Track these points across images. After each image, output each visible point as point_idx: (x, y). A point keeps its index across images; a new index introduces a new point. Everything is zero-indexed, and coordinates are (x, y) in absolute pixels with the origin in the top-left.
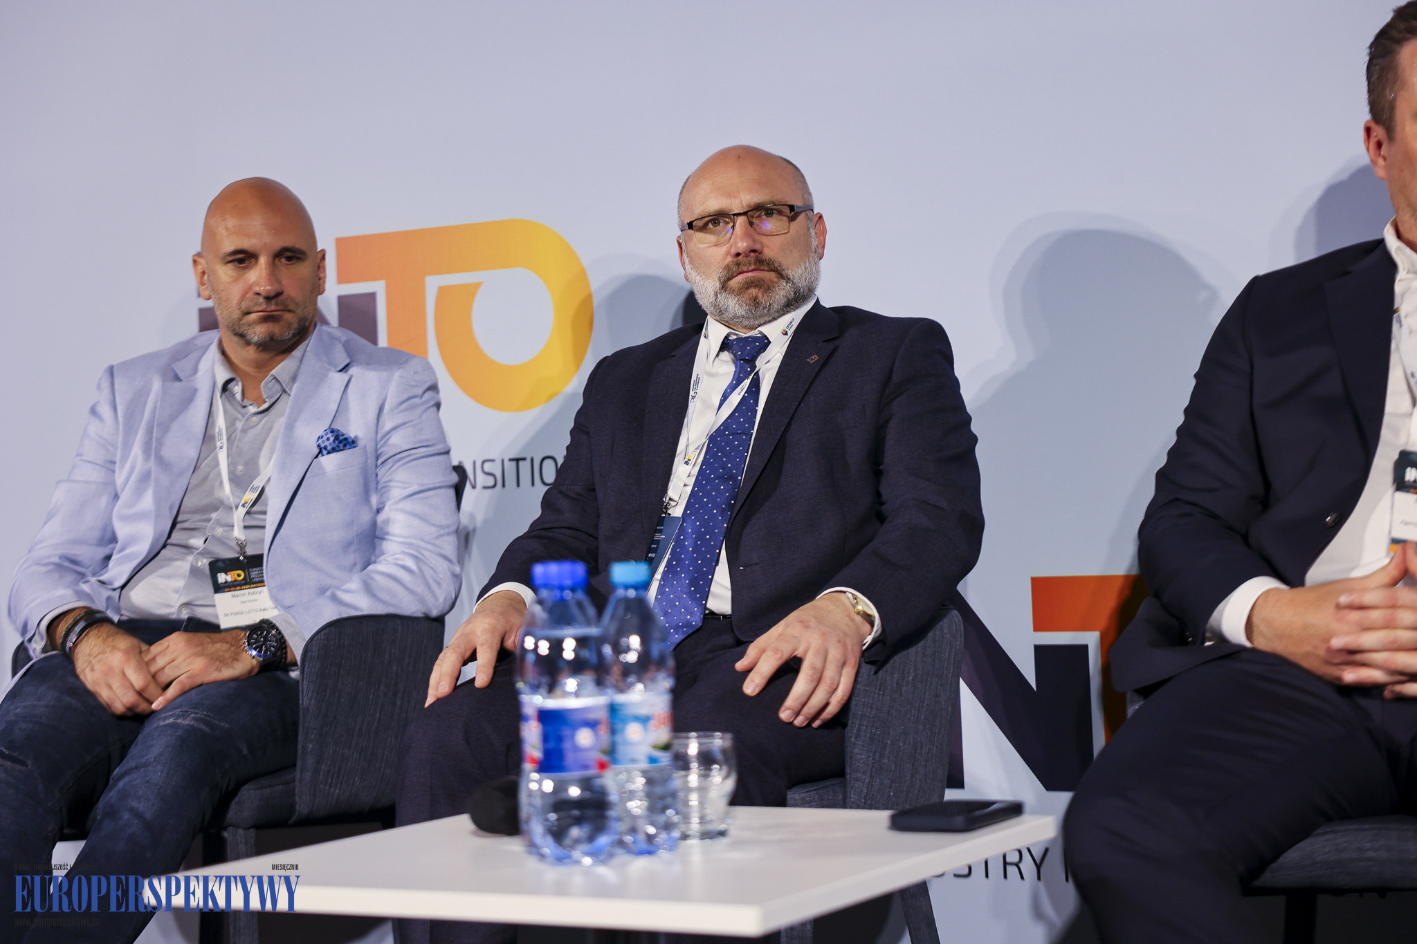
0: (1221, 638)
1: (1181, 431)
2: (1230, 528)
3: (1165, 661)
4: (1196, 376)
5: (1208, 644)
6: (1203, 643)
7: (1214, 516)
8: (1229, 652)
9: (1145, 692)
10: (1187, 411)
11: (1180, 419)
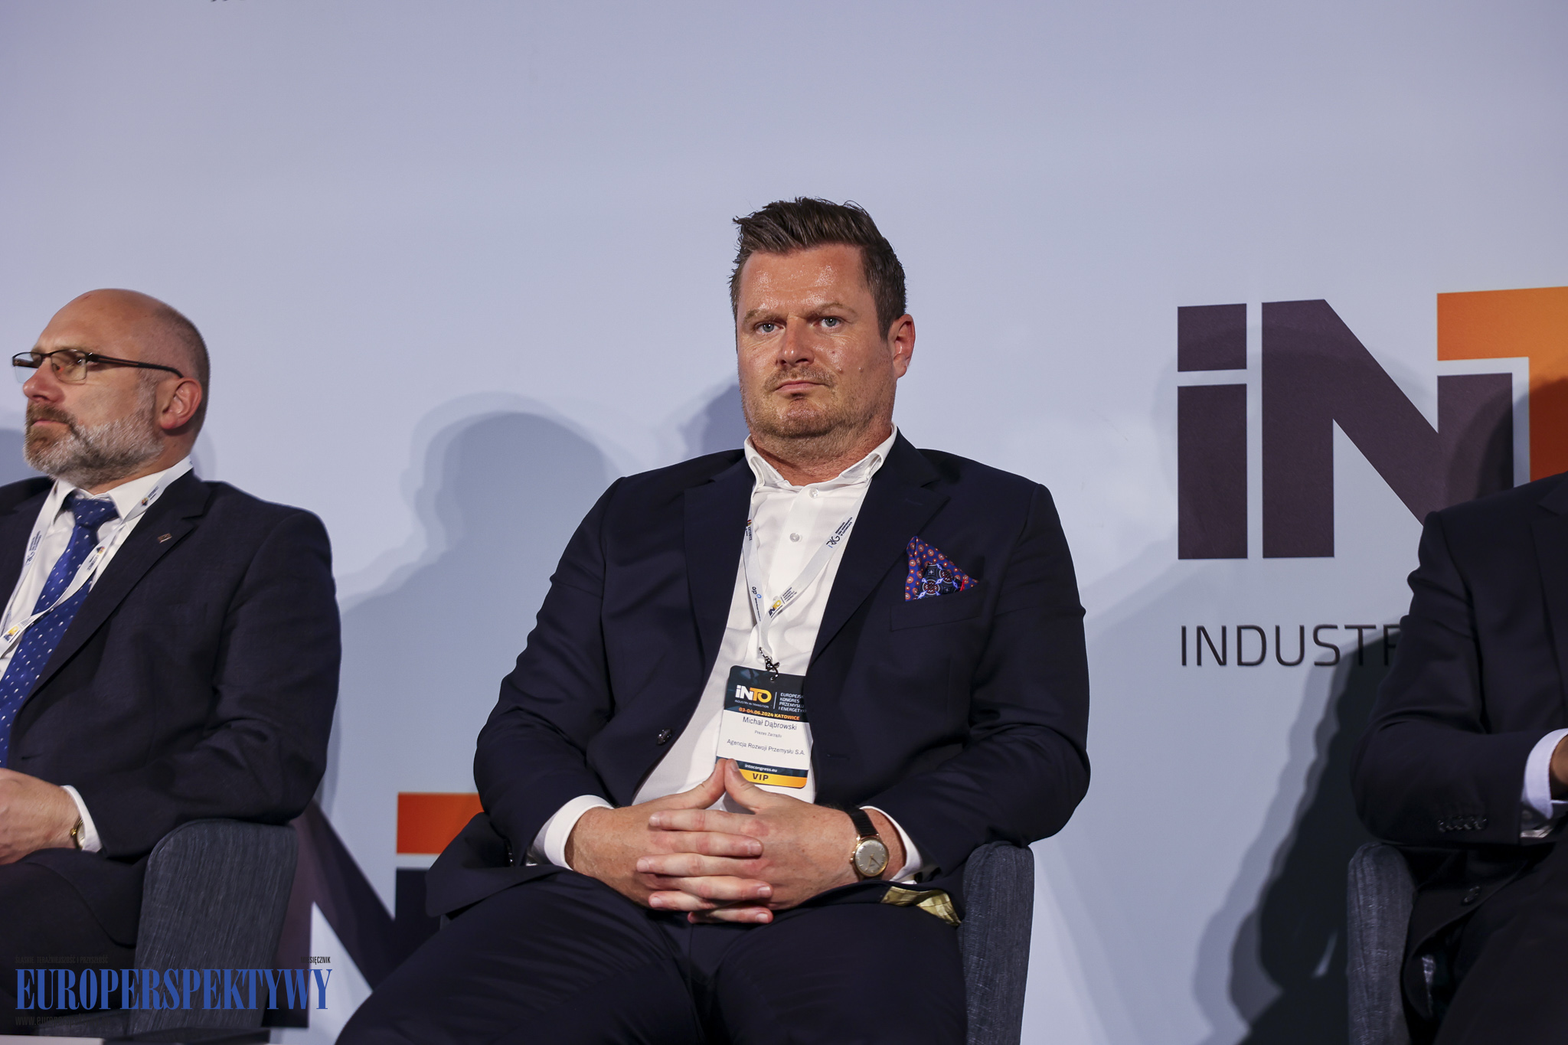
0: (543, 859)
1: (532, 637)
2: (571, 743)
3: (481, 883)
4: (552, 579)
5: (528, 865)
6: (523, 863)
7: (555, 729)
8: (548, 872)
9: (452, 915)
10: (540, 616)
11: (533, 624)
